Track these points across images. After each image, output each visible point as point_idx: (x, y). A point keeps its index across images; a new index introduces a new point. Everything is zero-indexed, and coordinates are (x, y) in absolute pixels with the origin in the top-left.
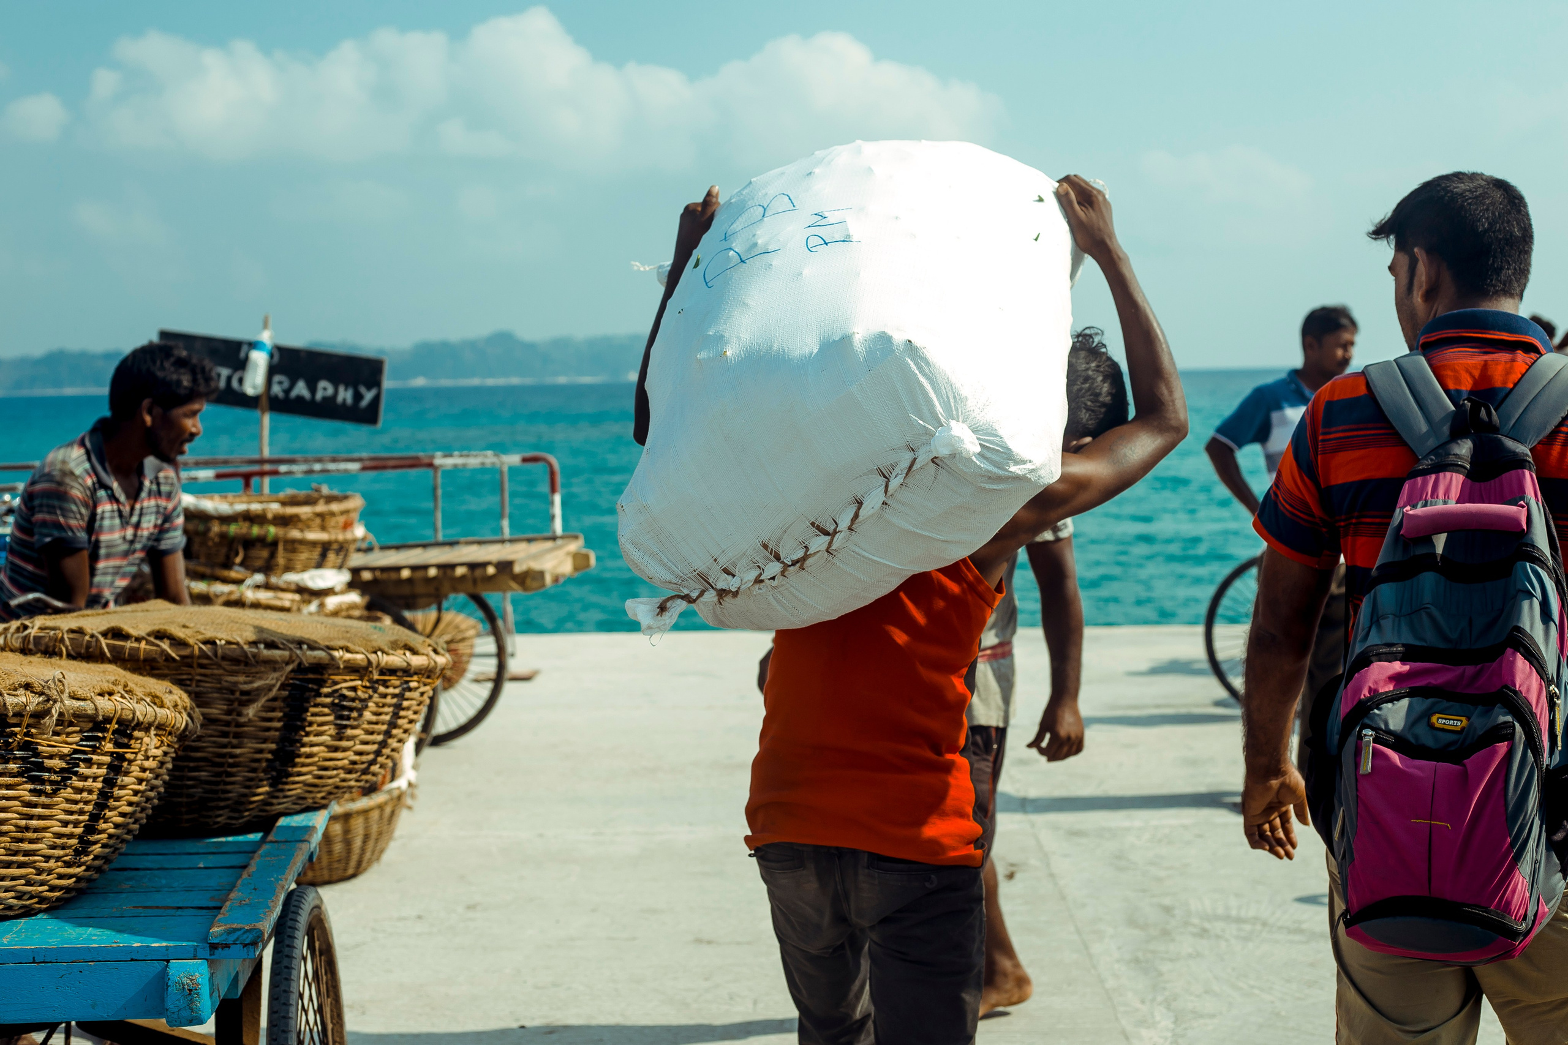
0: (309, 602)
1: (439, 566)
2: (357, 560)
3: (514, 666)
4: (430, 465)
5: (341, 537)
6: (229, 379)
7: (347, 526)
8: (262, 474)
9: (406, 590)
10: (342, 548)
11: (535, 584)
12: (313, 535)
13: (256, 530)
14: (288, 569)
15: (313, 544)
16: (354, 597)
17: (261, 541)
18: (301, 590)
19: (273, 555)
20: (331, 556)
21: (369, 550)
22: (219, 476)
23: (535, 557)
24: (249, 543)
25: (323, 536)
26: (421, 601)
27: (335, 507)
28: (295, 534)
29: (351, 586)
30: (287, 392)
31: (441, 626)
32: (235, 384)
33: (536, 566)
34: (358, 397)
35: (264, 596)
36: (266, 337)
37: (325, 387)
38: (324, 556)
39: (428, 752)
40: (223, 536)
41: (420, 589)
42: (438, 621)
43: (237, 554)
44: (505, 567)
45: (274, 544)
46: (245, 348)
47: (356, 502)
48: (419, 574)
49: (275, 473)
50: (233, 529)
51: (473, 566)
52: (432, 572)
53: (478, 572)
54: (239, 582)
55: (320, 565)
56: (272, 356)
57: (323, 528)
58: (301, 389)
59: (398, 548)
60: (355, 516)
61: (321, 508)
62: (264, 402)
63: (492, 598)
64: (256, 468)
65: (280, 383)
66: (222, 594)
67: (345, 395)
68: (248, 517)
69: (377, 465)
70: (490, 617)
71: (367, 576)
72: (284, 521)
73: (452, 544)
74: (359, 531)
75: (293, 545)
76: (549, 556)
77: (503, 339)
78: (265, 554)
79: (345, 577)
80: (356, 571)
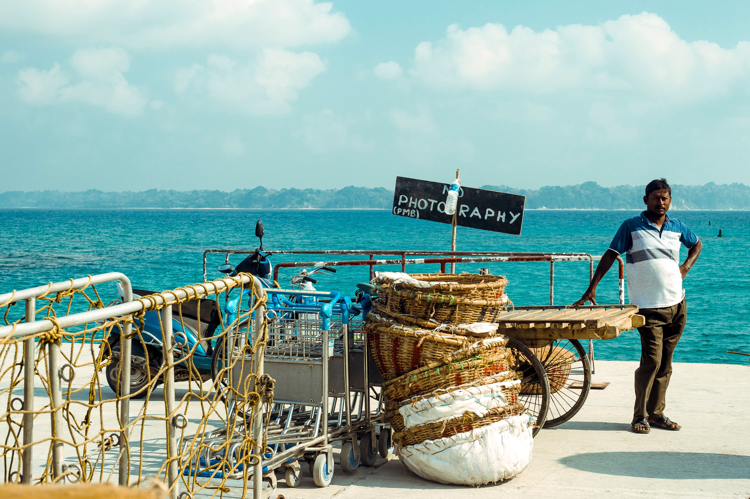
0: (474, 342)
1: (551, 322)
2: (503, 315)
3: (594, 380)
4: (549, 259)
5: (493, 303)
6: (435, 205)
7: (499, 295)
8: (452, 261)
9: (532, 336)
10: (494, 309)
11: (609, 335)
12: (476, 302)
13: (443, 298)
14: (462, 321)
15: (478, 306)
16: (500, 339)
17: (446, 304)
18: (469, 334)
19: (453, 313)
20: (488, 314)
21: (509, 309)
22: (426, 262)
23: (610, 318)
24: (438, 305)
25: (484, 302)
26: (541, 342)
27: (490, 284)
28: (467, 301)
29: (499, 331)
30: (468, 214)
31: (553, 355)
32: (439, 209)
33: (611, 324)
34: (509, 218)
35: (446, 337)
36: (457, 182)
37: (490, 213)
38: (483, 313)
39: (542, 432)
40: (424, 300)
41: (540, 335)
42: (550, 352)
43: (432, 312)
44: (592, 324)
45: (454, 306)
46: (445, 187)
47: (503, 282)
48: (540, 326)
49: (460, 261)
50: (429, 296)
51: (572, 323)
52: (548, 325)
53: (576, 327)
54: (431, 328)
55: (480, 320)
56: (460, 193)
57: (483, 297)
58: (476, 212)
59: (528, 308)
60: (502, 290)
61: (482, 285)
62: (455, 219)
63: (583, 342)
64: (449, 257)
65: (464, 208)
66: (423, 335)
67: (501, 217)
68: (439, 290)
69: (517, 258)
70: (581, 352)
71: (509, 326)
72: (459, 292)
73: (560, 308)
74: (505, 299)
75: (465, 307)
76: (618, 318)
77: (590, 185)
78: (448, 312)
79: (495, 327)
80: (502, 323)
